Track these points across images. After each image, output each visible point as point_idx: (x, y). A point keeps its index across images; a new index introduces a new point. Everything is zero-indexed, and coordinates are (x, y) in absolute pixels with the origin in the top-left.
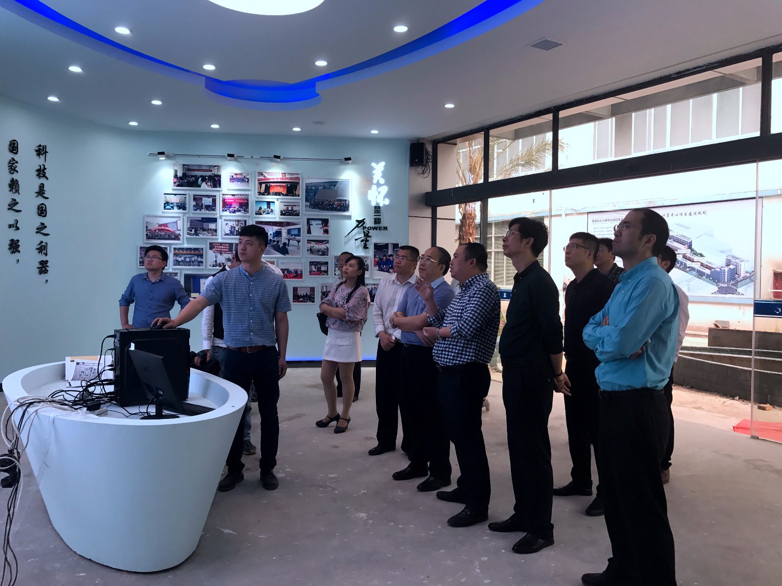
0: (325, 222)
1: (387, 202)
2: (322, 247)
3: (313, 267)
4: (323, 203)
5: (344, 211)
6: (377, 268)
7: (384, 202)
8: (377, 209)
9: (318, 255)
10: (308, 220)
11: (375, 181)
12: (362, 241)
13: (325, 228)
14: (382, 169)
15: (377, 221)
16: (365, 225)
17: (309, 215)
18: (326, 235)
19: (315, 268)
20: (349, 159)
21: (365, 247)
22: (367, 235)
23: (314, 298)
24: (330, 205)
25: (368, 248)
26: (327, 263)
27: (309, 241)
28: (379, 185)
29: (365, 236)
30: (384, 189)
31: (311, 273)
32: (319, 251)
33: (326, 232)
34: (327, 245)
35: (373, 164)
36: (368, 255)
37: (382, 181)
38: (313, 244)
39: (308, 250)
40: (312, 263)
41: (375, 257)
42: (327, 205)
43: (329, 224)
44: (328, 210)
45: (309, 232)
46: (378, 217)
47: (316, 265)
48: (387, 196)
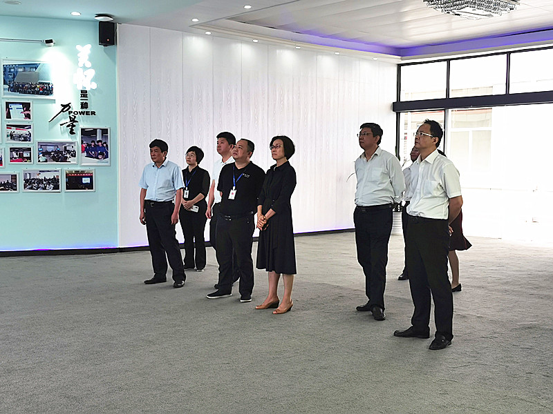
1: (94, 86)
2: (24, 132)
3: (14, 153)
4: (23, 86)
5: (48, 94)
6: (85, 154)
7: (90, 86)
8: (84, 93)
9: (20, 140)
11: (81, 64)
12: (68, 126)
14: (89, 52)
15: (84, 105)
16: (70, 110)
17: (8, 99)
19: (17, 154)
20: (51, 41)
21: (72, 132)
22: (73, 120)
23: (16, 186)
24: (31, 88)
25: (74, 133)
26: (29, 149)
27: (9, 126)
28: (85, 68)
29: (71, 121)
30: (92, 73)
31: (12, 159)
32: (20, 136)
34: (29, 130)
35: (78, 47)
36: (74, 140)
37: (89, 64)
38: (14, 129)
40: (12, 150)
41: (82, 143)
42: (28, 88)
43: (31, 108)
44: (29, 93)
46: (85, 101)
47: (17, 151)
48: (95, 79)
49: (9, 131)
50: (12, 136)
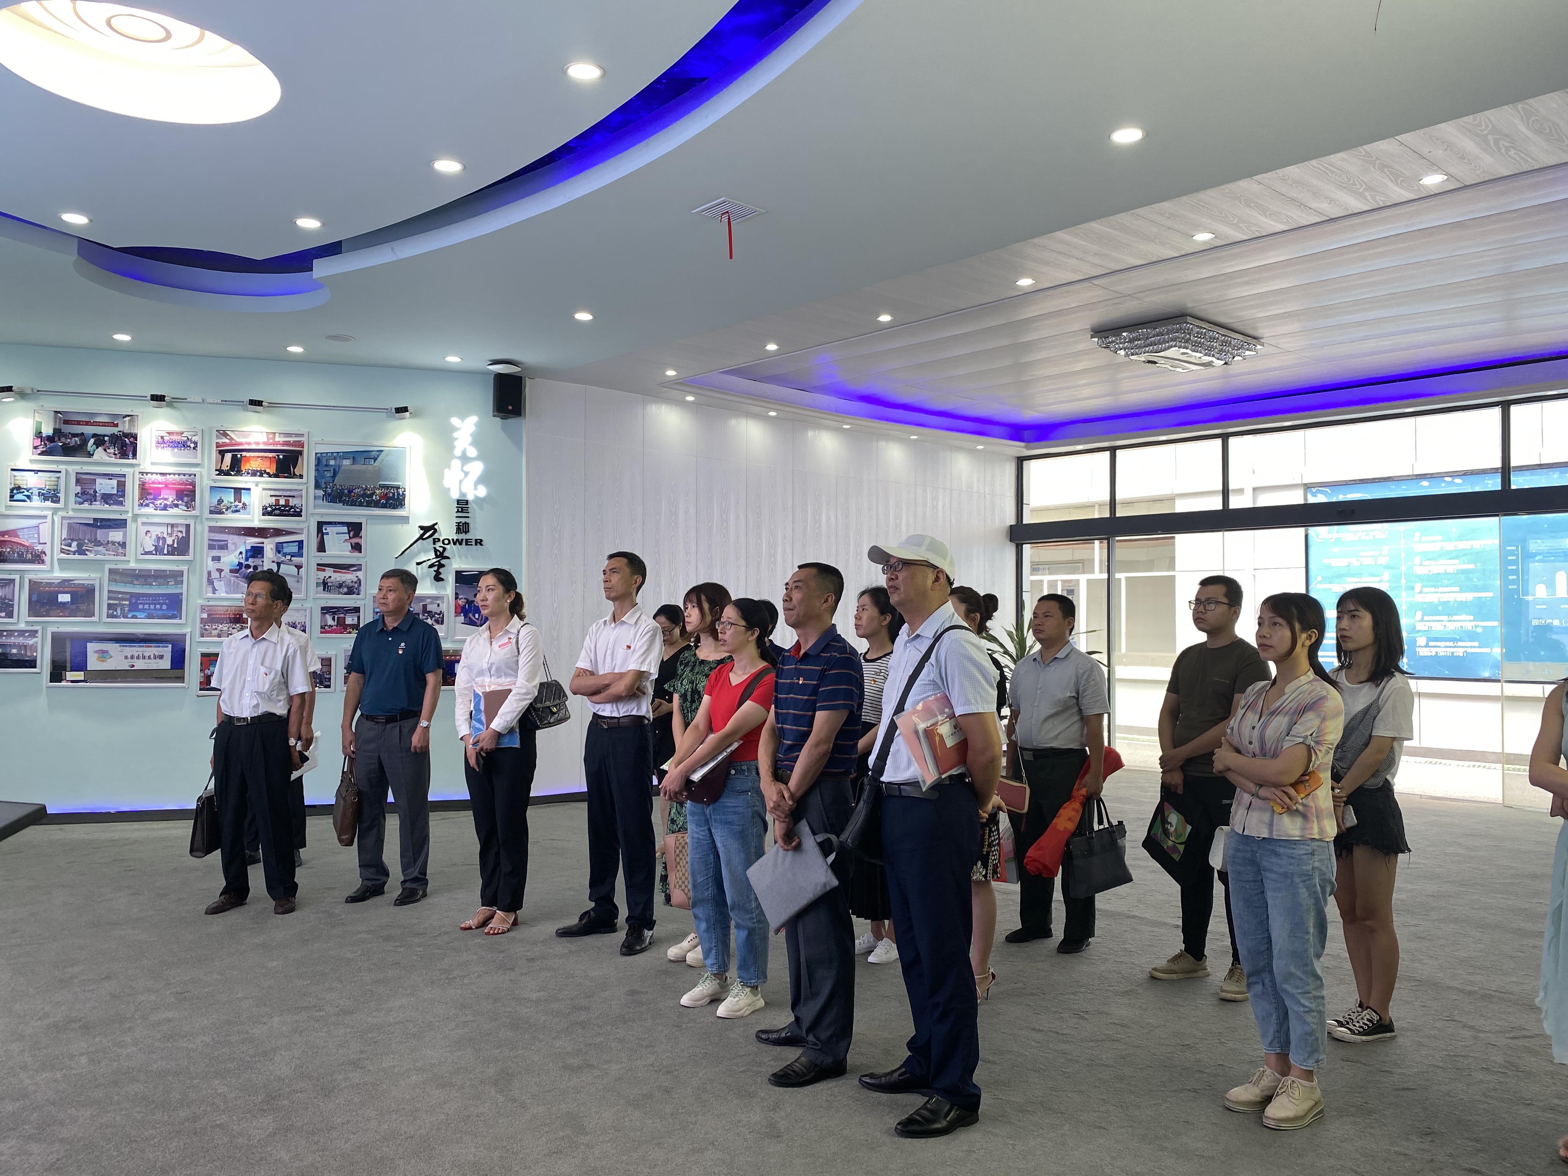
0: (355, 529)
1: (482, 492)
2: (348, 577)
3: (329, 618)
4: (350, 492)
5: (395, 507)
6: (462, 618)
7: (475, 492)
8: (463, 505)
9: (340, 593)
10: (320, 525)
11: (458, 452)
12: (431, 566)
13: (355, 540)
14: (473, 428)
15: (462, 528)
16: (436, 536)
17: (322, 515)
18: (356, 554)
19: (334, 619)
20: (405, 410)
21: (438, 578)
22: (441, 555)
23: (330, 679)
24: (365, 495)
25: (442, 580)
26: (357, 610)
27: (321, 567)
28: (465, 459)
29: (437, 556)
30: (477, 468)
31: (325, 630)
32: (341, 586)
33: (357, 548)
34: (359, 573)
35: (455, 421)
36: (442, 593)
37: (472, 452)
38: (329, 572)
39: (318, 585)
40: (326, 610)
41: (456, 598)
42: (359, 496)
43: (363, 533)
44: (361, 505)
45: (321, 548)
46: (463, 520)
47: (334, 613)
48: (482, 480)
49: (322, 575)
50: (325, 585)
